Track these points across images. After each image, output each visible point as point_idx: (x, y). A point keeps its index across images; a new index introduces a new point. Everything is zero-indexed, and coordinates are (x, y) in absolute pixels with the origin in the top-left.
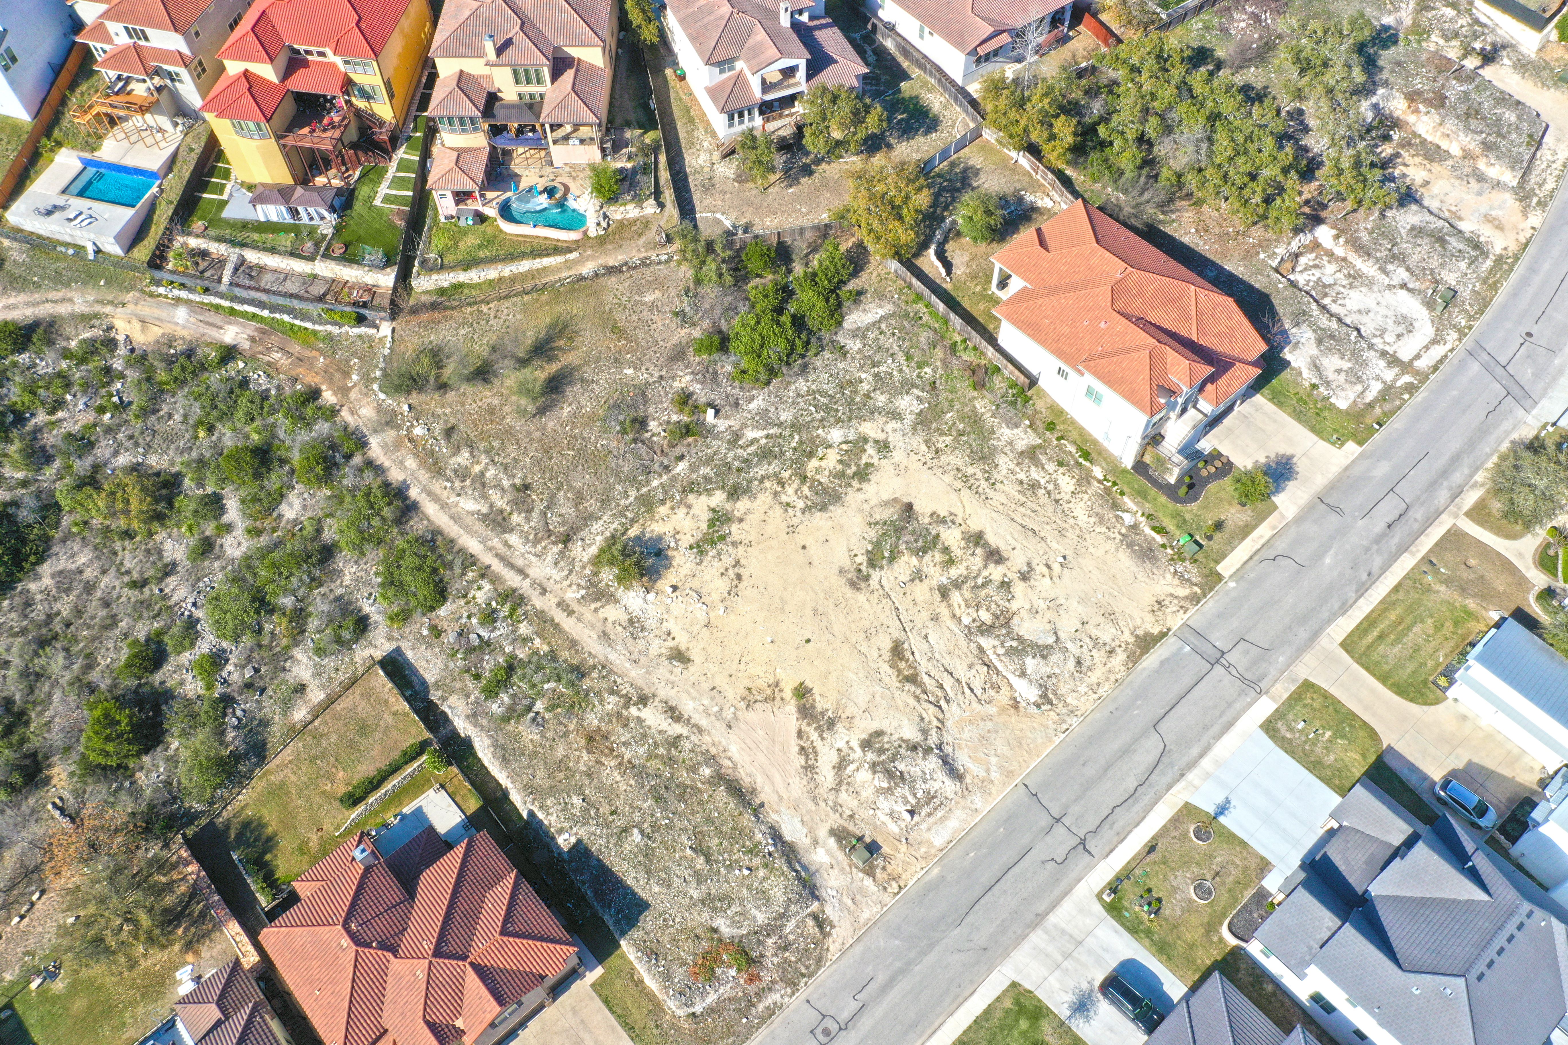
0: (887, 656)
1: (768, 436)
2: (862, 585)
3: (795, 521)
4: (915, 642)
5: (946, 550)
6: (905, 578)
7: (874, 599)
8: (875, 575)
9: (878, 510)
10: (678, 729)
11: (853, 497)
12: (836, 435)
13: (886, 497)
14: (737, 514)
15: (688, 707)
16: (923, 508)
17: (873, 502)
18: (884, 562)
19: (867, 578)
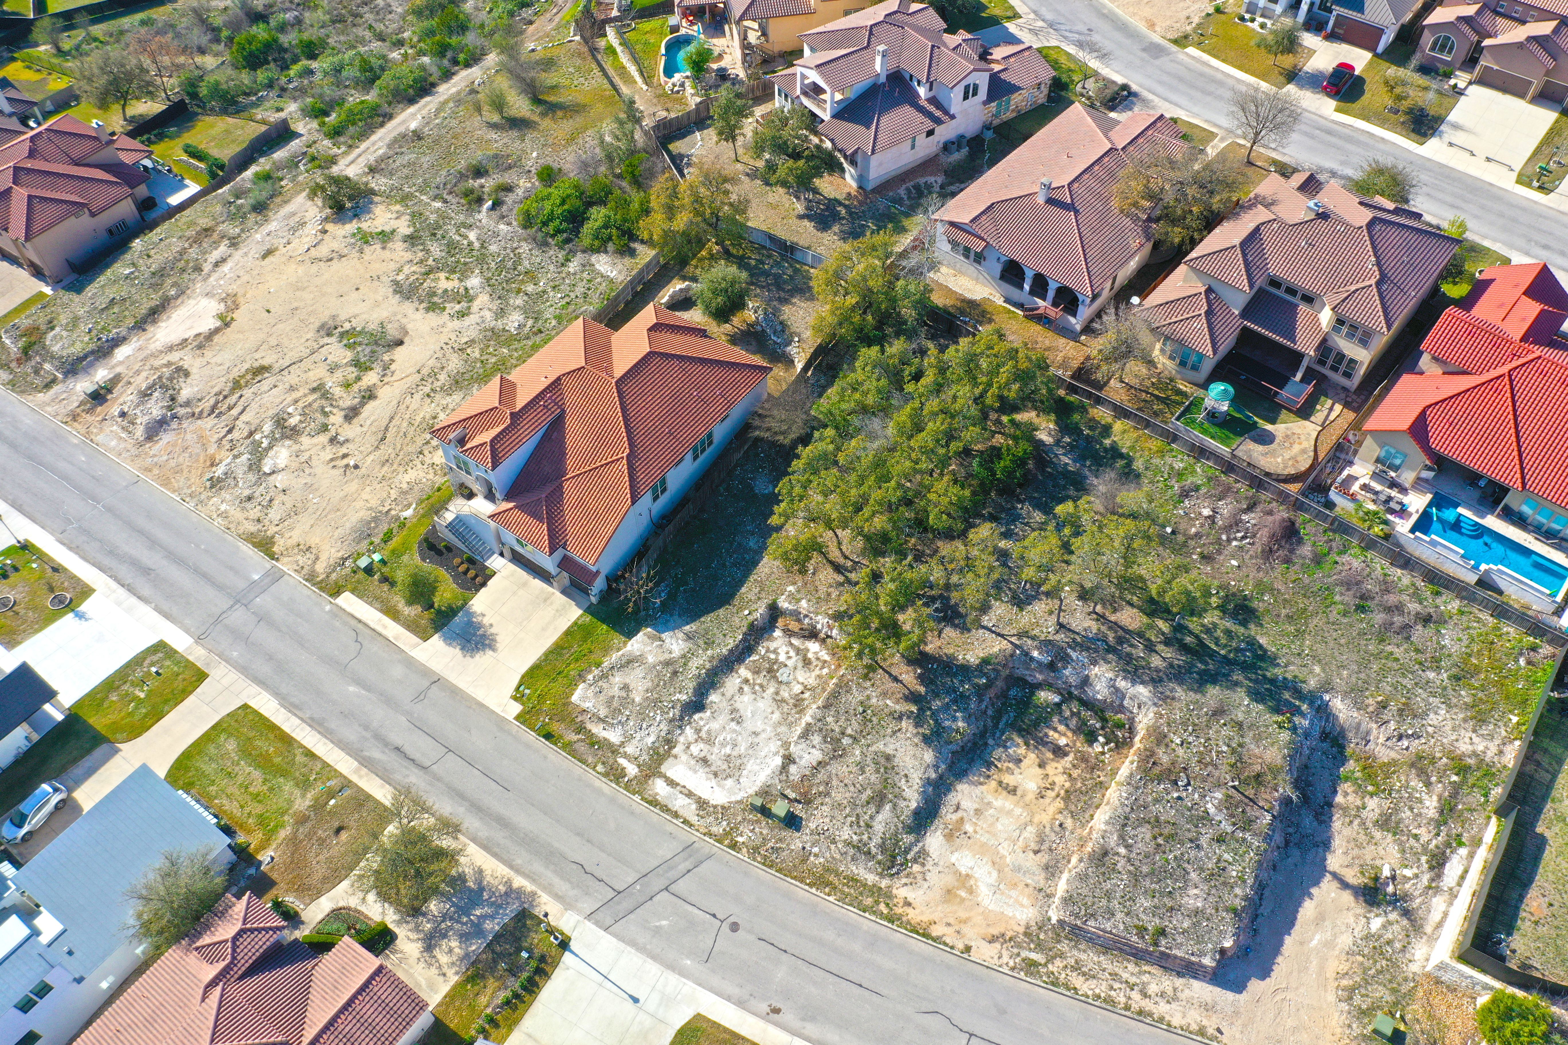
0: (256, 365)
1: (470, 244)
2: (322, 333)
3: (384, 279)
4: (269, 381)
5: (358, 379)
6: (331, 358)
7: (309, 344)
8: (333, 340)
9: (396, 325)
10: (207, 267)
11: (408, 307)
12: (474, 281)
13: (409, 327)
14: (390, 245)
15: (225, 268)
16: (399, 353)
17: (404, 321)
18: (345, 342)
19: (329, 335)
